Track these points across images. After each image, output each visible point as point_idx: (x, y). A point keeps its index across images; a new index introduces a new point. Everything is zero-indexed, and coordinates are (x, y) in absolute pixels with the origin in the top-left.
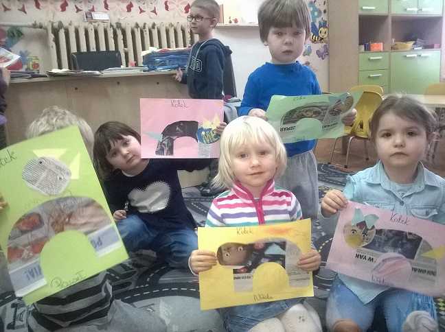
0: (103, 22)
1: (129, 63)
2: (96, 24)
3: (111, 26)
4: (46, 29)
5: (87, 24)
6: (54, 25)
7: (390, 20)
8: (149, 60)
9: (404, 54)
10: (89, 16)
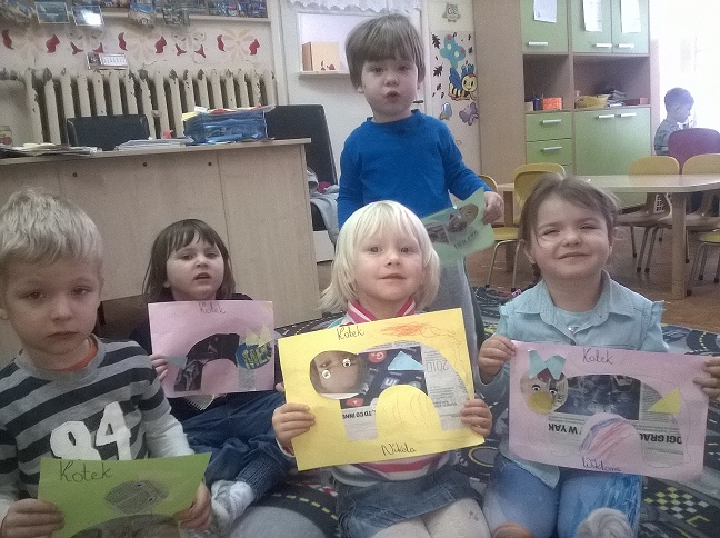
0: (118, 69)
1: (162, 134)
2: (106, 73)
3: (131, 75)
4: (23, 81)
5: (90, 73)
6: (36, 74)
7: (570, 63)
8: (195, 128)
9: (595, 114)
10: (94, 60)
